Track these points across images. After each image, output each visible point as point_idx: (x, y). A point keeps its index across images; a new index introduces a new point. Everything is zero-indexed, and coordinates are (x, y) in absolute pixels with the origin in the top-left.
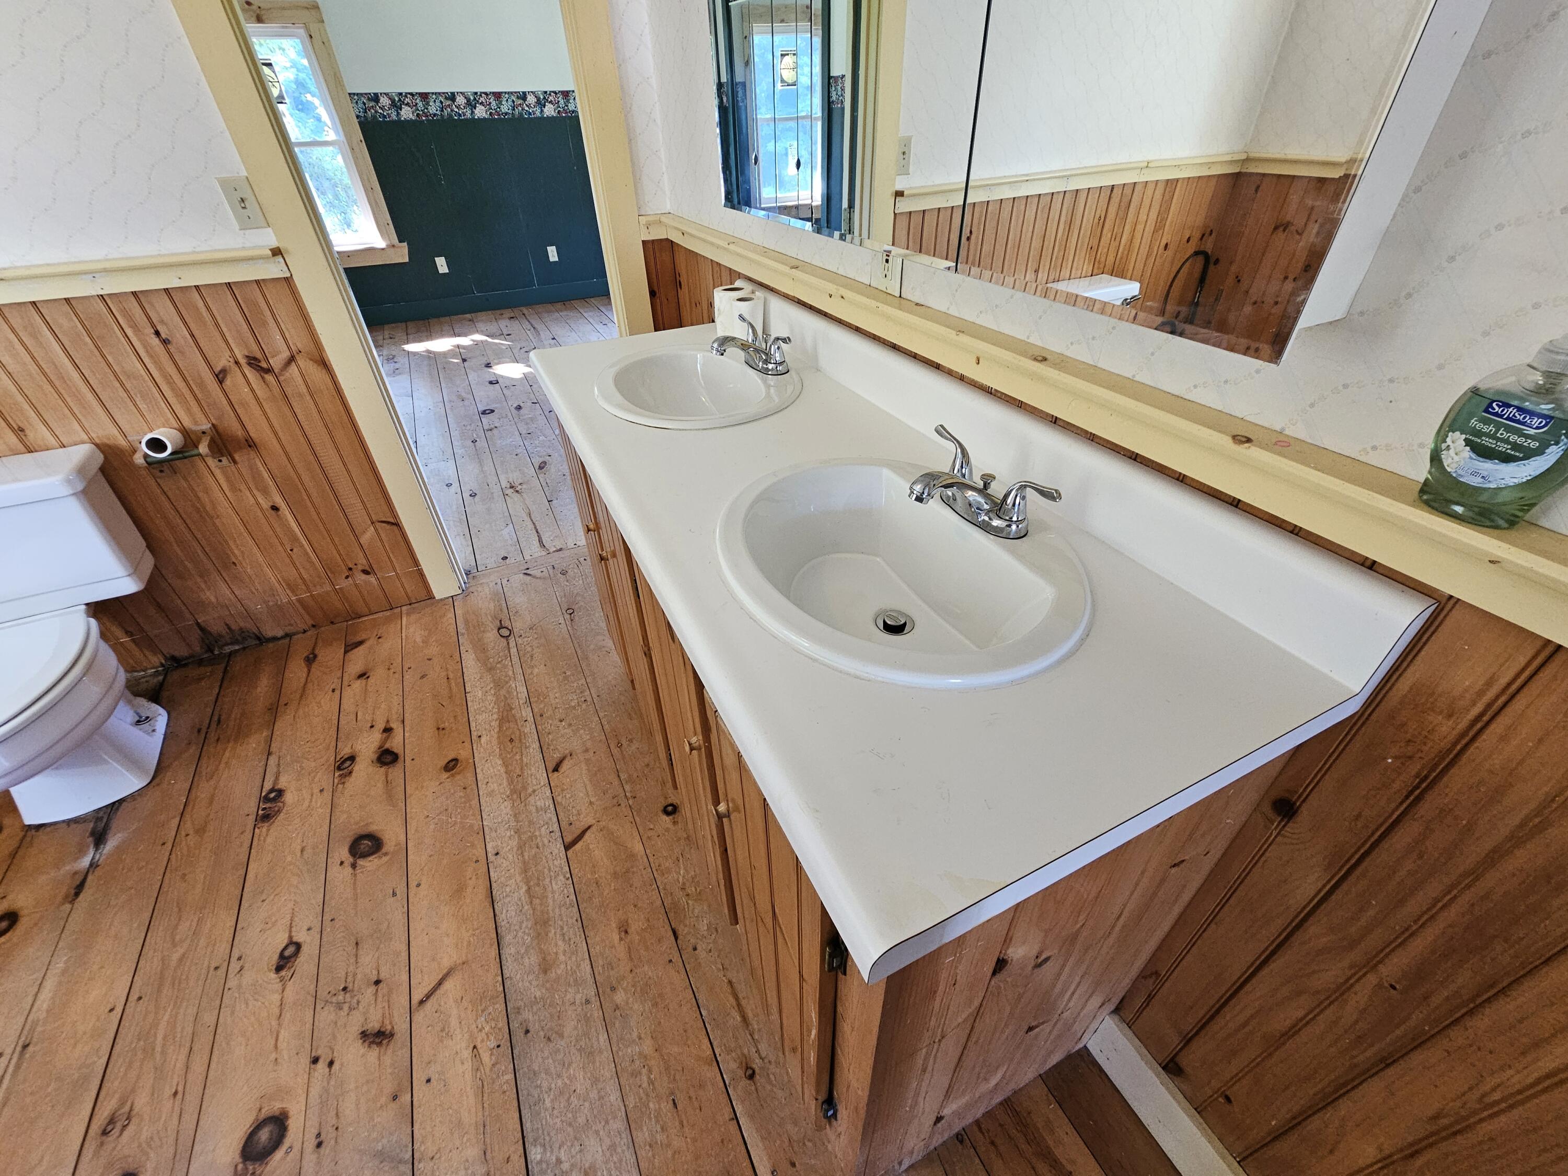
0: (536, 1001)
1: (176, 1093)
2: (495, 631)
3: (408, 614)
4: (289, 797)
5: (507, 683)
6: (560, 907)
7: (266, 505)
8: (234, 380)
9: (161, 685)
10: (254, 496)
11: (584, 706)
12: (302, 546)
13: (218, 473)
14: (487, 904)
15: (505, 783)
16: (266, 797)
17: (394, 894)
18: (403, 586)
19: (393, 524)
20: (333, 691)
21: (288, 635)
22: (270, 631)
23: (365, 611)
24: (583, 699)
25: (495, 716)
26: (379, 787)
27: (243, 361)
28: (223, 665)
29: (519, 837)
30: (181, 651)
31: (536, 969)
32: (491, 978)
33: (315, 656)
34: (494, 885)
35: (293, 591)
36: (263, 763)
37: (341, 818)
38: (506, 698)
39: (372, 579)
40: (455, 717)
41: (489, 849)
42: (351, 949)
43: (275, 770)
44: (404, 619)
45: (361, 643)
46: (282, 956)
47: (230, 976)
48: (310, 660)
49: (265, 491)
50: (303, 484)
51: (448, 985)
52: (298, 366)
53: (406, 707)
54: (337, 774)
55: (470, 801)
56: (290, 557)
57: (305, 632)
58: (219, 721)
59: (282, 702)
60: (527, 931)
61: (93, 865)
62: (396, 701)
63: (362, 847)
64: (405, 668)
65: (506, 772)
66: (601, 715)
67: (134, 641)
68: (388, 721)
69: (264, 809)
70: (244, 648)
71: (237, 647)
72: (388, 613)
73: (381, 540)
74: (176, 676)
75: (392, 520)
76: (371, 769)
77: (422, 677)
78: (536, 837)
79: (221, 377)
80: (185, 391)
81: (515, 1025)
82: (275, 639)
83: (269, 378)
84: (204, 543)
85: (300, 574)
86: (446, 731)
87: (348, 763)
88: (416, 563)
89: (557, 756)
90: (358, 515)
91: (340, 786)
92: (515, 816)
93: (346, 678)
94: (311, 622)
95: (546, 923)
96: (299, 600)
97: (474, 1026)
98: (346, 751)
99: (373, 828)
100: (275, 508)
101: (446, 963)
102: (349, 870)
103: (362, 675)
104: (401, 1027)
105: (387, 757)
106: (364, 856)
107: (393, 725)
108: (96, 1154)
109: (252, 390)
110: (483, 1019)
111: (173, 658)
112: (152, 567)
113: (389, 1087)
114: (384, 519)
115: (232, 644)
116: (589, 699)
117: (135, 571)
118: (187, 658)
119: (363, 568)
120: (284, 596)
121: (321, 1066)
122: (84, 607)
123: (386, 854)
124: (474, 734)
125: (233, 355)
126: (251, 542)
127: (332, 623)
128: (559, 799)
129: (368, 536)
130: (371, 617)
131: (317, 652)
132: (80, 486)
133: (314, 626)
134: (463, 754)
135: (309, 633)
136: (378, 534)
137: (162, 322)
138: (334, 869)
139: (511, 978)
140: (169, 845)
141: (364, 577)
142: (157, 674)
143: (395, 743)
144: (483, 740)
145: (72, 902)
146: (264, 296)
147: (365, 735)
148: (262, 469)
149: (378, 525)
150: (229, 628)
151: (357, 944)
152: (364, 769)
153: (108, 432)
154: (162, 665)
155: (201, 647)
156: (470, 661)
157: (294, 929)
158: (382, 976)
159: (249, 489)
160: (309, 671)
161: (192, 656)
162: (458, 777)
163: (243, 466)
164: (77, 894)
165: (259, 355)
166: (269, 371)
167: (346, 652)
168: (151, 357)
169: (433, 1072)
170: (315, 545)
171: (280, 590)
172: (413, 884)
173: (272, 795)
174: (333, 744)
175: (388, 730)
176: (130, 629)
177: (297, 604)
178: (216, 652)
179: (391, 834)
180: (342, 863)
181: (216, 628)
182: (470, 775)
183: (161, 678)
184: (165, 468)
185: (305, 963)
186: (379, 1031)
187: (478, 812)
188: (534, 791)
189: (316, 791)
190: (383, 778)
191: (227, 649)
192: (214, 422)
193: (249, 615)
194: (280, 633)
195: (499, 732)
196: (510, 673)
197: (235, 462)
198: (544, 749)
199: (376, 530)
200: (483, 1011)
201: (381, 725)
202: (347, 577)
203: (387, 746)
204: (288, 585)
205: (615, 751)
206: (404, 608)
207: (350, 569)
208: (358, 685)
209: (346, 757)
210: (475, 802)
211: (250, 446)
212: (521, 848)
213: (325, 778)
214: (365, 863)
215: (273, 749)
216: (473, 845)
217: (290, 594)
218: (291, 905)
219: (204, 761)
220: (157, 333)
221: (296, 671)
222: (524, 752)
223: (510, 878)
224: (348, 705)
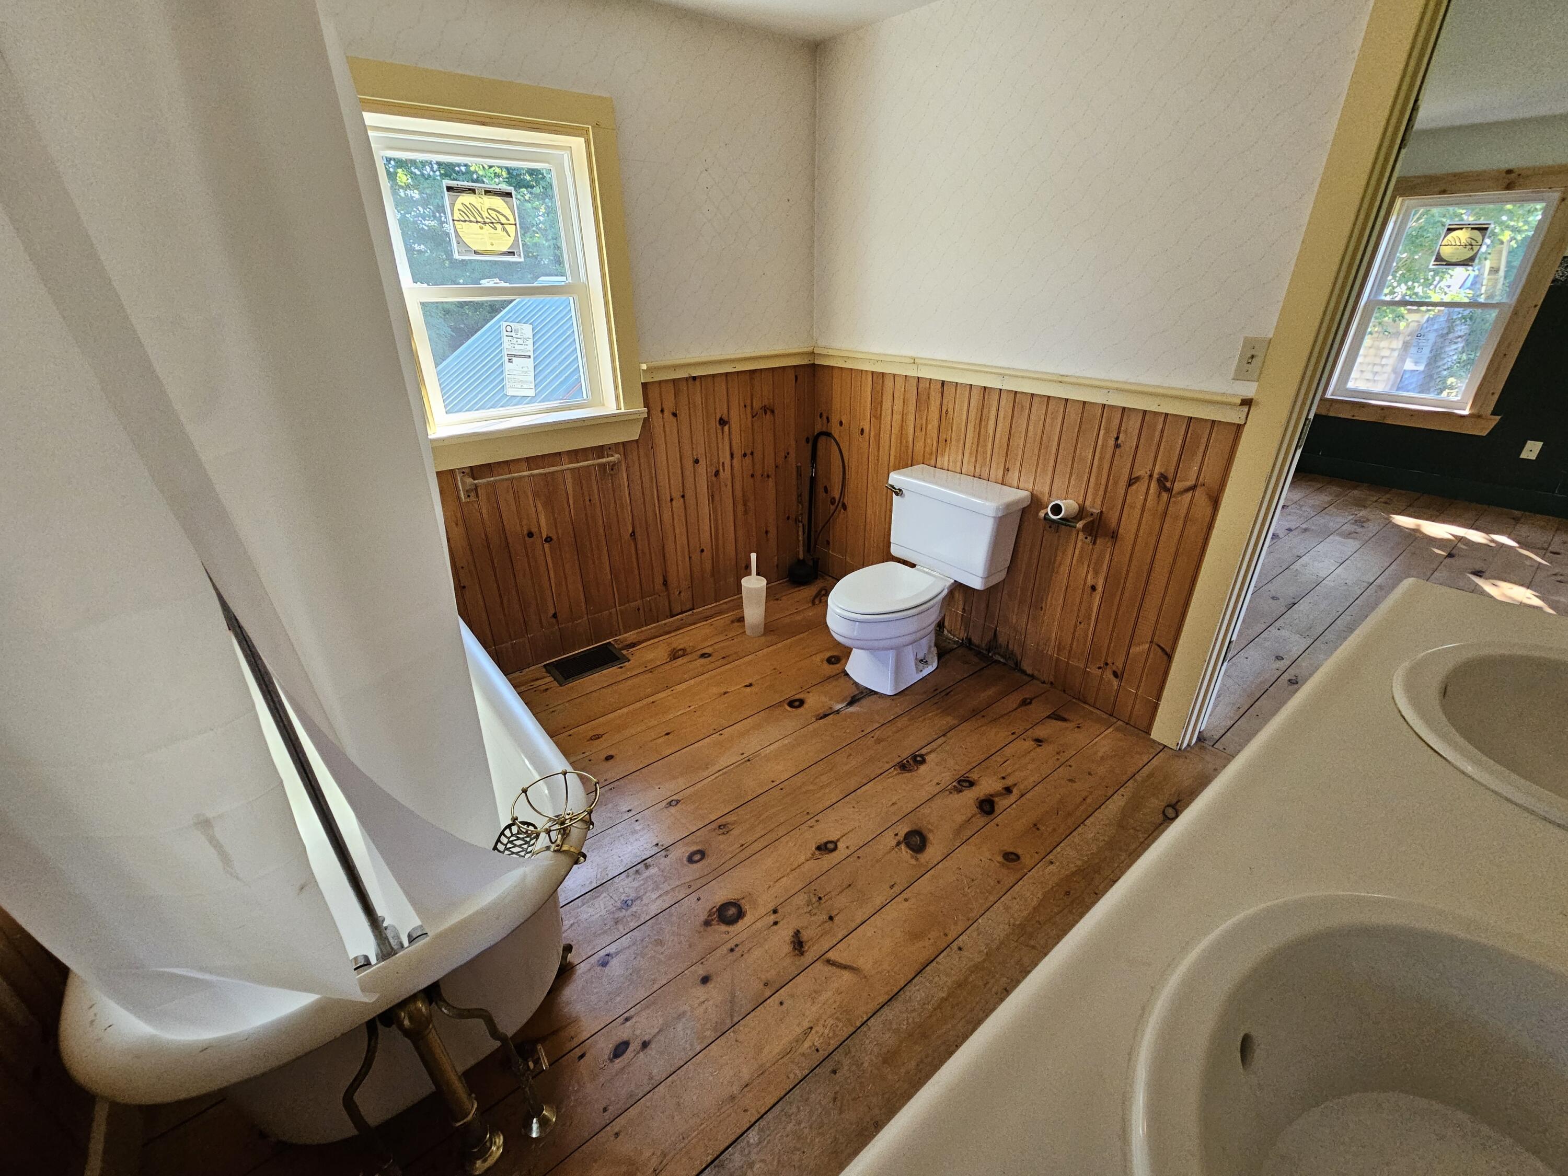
0: (859, 1065)
1: (742, 845)
2: (1164, 804)
3: (1117, 729)
4: (923, 769)
5: (1120, 849)
6: (944, 1043)
7: (1090, 582)
8: (1140, 487)
9: (952, 650)
10: (1087, 572)
12: (1089, 625)
13: (1079, 544)
14: (917, 967)
15: (1025, 913)
16: (916, 756)
17: (892, 887)
18: (1133, 707)
19: (1166, 654)
20: (1013, 733)
21: (1032, 677)
22: (1027, 666)
23: (1092, 701)
25: (1079, 863)
26: (960, 819)
27: (1156, 476)
28: (985, 665)
29: (984, 960)
30: (976, 640)
31: (884, 1050)
32: (862, 1010)
33: (1030, 703)
34: (934, 964)
35: (1059, 650)
36: (936, 737)
37: (926, 810)
38: (1105, 859)
39: (1115, 683)
40: (1054, 830)
41: (960, 939)
42: (845, 885)
43: (935, 747)
44: (1110, 730)
45: (1064, 720)
46: (826, 843)
47: (805, 824)
48: (1025, 703)
49: (1096, 573)
50: (1125, 583)
51: (847, 975)
52: (1193, 496)
53: (1036, 788)
54: (954, 784)
55: (990, 893)
56: (1076, 626)
57: (1044, 682)
58: (947, 694)
59: (982, 713)
60: (910, 1020)
61: (838, 712)
62: (1036, 778)
63: (914, 839)
64: (1068, 763)
65: (1034, 908)
67: (962, 615)
68: (1015, 785)
69: (907, 761)
70: (1004, 664)
71: (1002, 660)
72: (1105, 716)
73: (1146, 659)
74: (960, 651)
75: (1168, 650)
76: (971, 802)
77: (1070, 780)
78: (993, 977)
79: (1132, 481)
80: (1104, 481)
81: (836, 1056)
82: (1024, 672)
83: (1165, 496)
84: (1037, 583)
85: (1072, 644)
86: (1038, 833)
87: (967, 784)
88: (1159, 697)
90: (1145, 630)
91: (947, 793)
92: (1002, 943)
93: (1029, 732)
94: (1052, 679)
95: (924, 1036)
96: (1057, 659)
97: (825, 1018)
98: (974, 776)
99: (930, 836)
100: (1093, 588)
101: (860, 963)
102: (894, 843)
103: (1039, 741)
104: (809, 956)
105: (987, 806)
106: (908, 845)
107: (1015, 791)
108: (710, 831)
109: (1146, 500)
110: (832, 1022)
111: (970, 640)
112: (1001, 579)
113: (771, 975)
114: (1162, 645)
115: (1002, 656)
117: (987, 578)
118: (976, 646)
119: (1117, 670)
120: (1051, 651)
121: (773, 918)
122: (953, 581)
123: (917, 859)
124: (1050, 857)
125: (1152, 471)
126: (1061, 601)
127: (1064, 691)
129: (1139, 649)
130: (1091, 709)
131: (1033, 702)
132: (1000, 515)
133: (1052, 683)
134: (1027, 860)
135: (1045, 685)
136: (1148, 655)
137: (1126, 432)
138: (890, 833)
139: (869, 1029)
140: (864, 734)
141: (1112, 677)
142: (955, 642)
143: (1002, 803)
144: (1051, 867)
145: (817, 719)
146: (1210, 434)
147: (995, 778)
148: (1108, 556)
149: (1154, 647)
150: (1008, 646)
151: (850, 885)
152: (970, 796)
153: (1042, 488)
154: (963, 640)
155: (986, 646)
156: (1116, 804)
157: (844, 838)
158: (836, 919)
159: (1089, 566)
160: (1016, 709)
161: (978, 647)
162: (1005, 871)
163: (1098, 546)
164: (821, 718)
165: (1171, 476)
166: (1169, 490)
167: (1049, 717)
168: (1101, 453)
169: (788, 1003)
170: (1098, 630)
171: (1052, 644)
172: (904, 896)
173: (919, 759)
174: (974, 765)
175: (1008, 790)
176: (966, 608)
177: (1054, 661)
178: (990, 655)
179: (933, 852)
180: (896, 835)
181: (1002, 640)
182: (1012, 879)
183: (955, 646)
184: (1053, 526)
185: (829, 860)
186: (802, 942)
187: (985, 907)
188: (1033, 947)
189: (935, 781)
190: (970, 815)
191: (997, 657)
192: (1104, 510)
193: (1023, 646)
194: (1029, 671)
195: (1067, 876)
196: (1133, 847)
197: (1094, 543)
199: (1149, 649)
200: (837, 1019)
201: (1009, 782)
202: (1099, 668)
203: (996, 799)
204: (1060, 643)
206: (1120, 723)
207: (1107, 664)
208: (1030, 744)
209: (970, 779)
210: (992, 899)
211: (1112, 537)
212: (976, 968)
213: (947, 778)
214: (904, 850)
215: (948, 735)
216: (956, 923)
217: (1056, 651)
218: (857, 824)
219: (918, 708)
220: (1117, 438)
221: (1012, 701)
222: (1066, 911)
223: (947, 975)
224: (1008, 751)
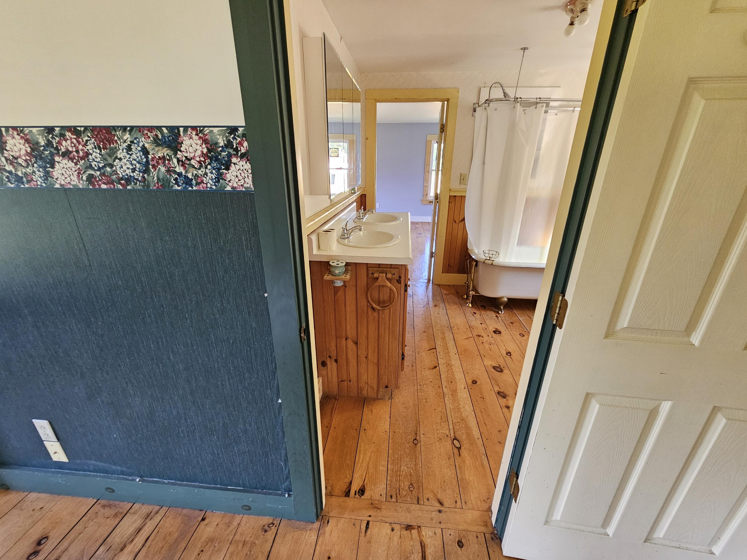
11: (421, 384)
24: (421, 386)
25: (459, 394)
38: (454, 401)
40: (477, 402)
41: (458, 356)
66: (415, 378)
89: (435, 370)
116: (419, 386)
124: (467, 390)
128: (436, 359)
188: (444, 364)
195: (457, 387)
198: (439, 374)
205: (414, 365)
222: (447, 376)
